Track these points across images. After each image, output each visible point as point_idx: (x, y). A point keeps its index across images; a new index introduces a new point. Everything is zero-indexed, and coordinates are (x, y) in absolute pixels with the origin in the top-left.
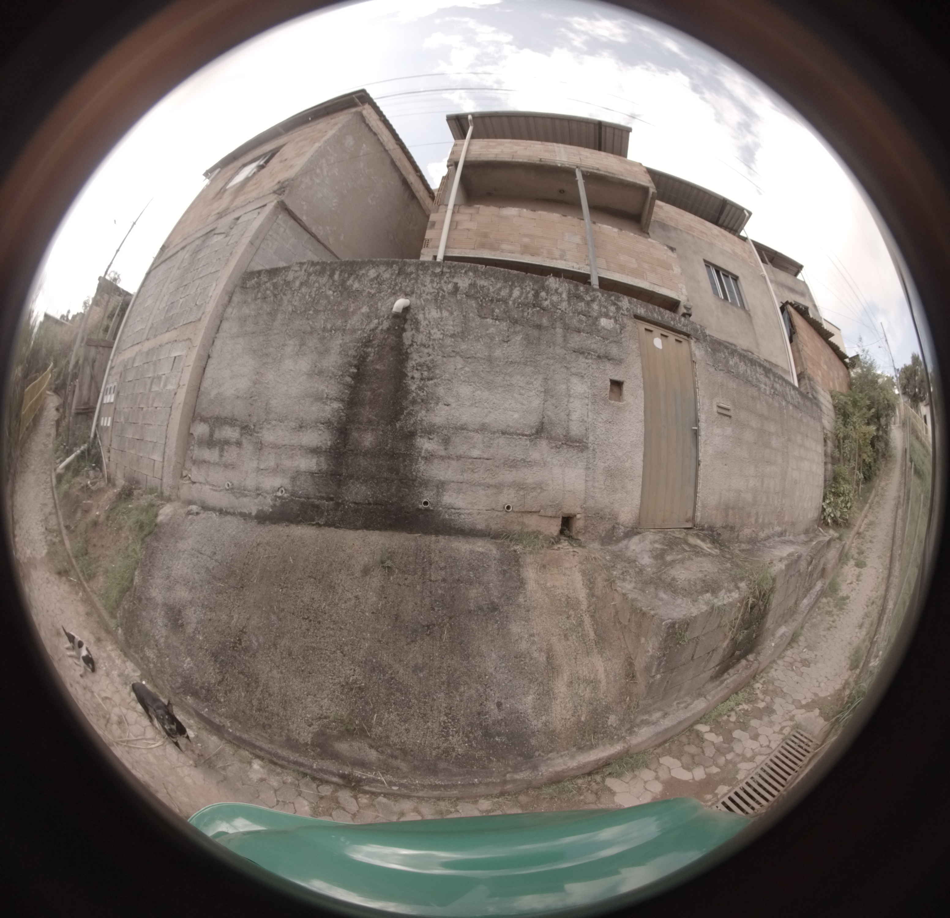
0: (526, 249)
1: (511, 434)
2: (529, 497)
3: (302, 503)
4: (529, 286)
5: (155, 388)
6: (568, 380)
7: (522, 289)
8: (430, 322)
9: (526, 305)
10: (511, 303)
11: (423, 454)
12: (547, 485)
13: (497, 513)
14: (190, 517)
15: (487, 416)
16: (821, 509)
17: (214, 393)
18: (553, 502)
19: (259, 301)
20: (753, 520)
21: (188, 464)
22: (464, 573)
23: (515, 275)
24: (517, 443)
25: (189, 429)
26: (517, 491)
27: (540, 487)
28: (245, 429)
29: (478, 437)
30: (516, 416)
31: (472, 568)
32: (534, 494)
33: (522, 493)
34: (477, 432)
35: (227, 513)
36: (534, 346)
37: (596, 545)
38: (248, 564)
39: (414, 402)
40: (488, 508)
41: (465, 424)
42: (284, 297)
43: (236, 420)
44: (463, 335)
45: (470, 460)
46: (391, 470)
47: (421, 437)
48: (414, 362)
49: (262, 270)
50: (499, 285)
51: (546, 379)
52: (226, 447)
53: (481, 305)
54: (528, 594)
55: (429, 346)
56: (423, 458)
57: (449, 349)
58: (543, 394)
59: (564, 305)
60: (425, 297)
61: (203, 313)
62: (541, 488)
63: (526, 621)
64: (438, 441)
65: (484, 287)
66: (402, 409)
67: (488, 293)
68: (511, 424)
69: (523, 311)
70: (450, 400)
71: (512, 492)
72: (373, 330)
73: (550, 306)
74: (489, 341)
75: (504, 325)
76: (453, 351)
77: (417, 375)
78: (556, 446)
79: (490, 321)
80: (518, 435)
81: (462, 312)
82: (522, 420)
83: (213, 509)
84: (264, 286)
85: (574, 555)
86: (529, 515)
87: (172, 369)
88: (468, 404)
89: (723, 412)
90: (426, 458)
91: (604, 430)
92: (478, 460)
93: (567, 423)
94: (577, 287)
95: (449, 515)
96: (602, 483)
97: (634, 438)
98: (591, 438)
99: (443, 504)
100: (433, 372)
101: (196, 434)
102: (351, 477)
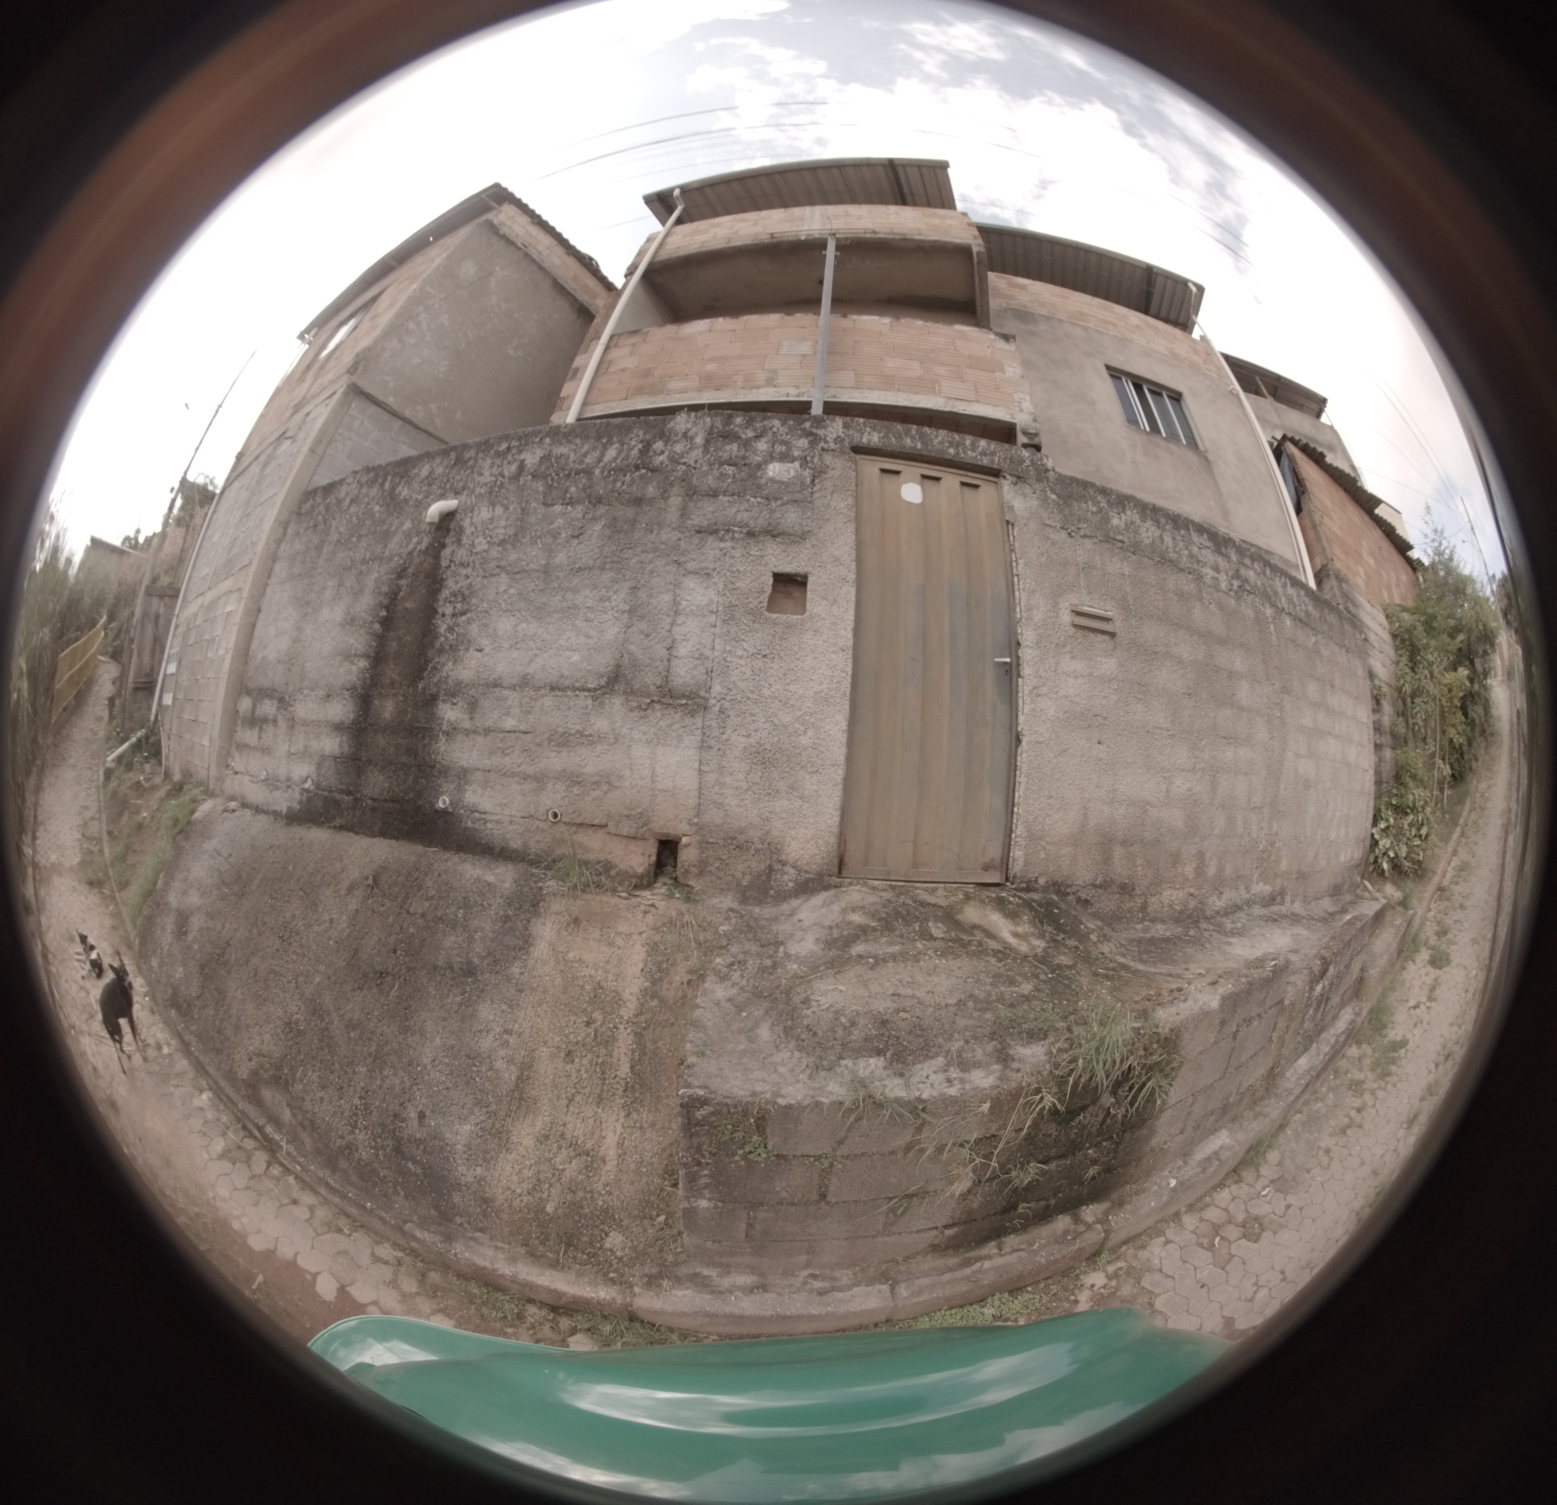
1: (563, 689)
2: (590, 799)
3: (326, 798)
4: (637, 439)
5: (210, 655)
6: (678, 585)
7: (623, 445)
9: (623, 470)
10: (597, 472)
11: (444, 728)
12: (621, 777)
13: (538, 823)
15: (531, 662)
17: (260, 656)
18: (631, 809)
21: (233, 750)
24: (572, 704)
26: (569, 786)
27: (607, 780)
28: (283, 702)
29: (513, 697)
30: (576, 657)
32: (597, 793)
33: (576, 790)
34: (515, 689)
36: (622, 536)
37: (727, 901)
39: (441, 651)
40: (524, 814)
41: (500, 678)
43: (275, 691)
44: (515, 539)
45: (501, 735)
46: (409, 751)
47: (444, 701)
48: (447, 592)
50: (586, 448)
51: (635, 589)
52: (264, 726)
53: (551, 486)
55: (469, 565)
56: (444, 733)
57: (494, 564)
58: (626, 615)
59: (695, 455)
60: (478, 491)
62: (609, 783)
64: (463, 707)
65: (561, 456)
66: (427, 662)
67: (566, 464)
68: (566, 673)
69: (615, 481)
70: (484, 642)
71: (560, 787)
72: (411, 553)
73: (666, 462)
74: (550, 540)
75: (578, 511)
76: (498, 566)
77: (448, 610)
78: (639, 707)
79: (558, 508)
80: (575, 689)
81: (521, 503)
82: (585, 664)
86: (590, 832)
88: (506, 645)
90: (447, 733)
91: (749, 672)
92: (512, 735)
93: (666, 663)
94: (729, 420)
95: (473, 823)
96: (741, 776)
97: (824, 686)
98: (717, 689)
99: (466, 803)
100: (467, 603)
102: (369, 762)
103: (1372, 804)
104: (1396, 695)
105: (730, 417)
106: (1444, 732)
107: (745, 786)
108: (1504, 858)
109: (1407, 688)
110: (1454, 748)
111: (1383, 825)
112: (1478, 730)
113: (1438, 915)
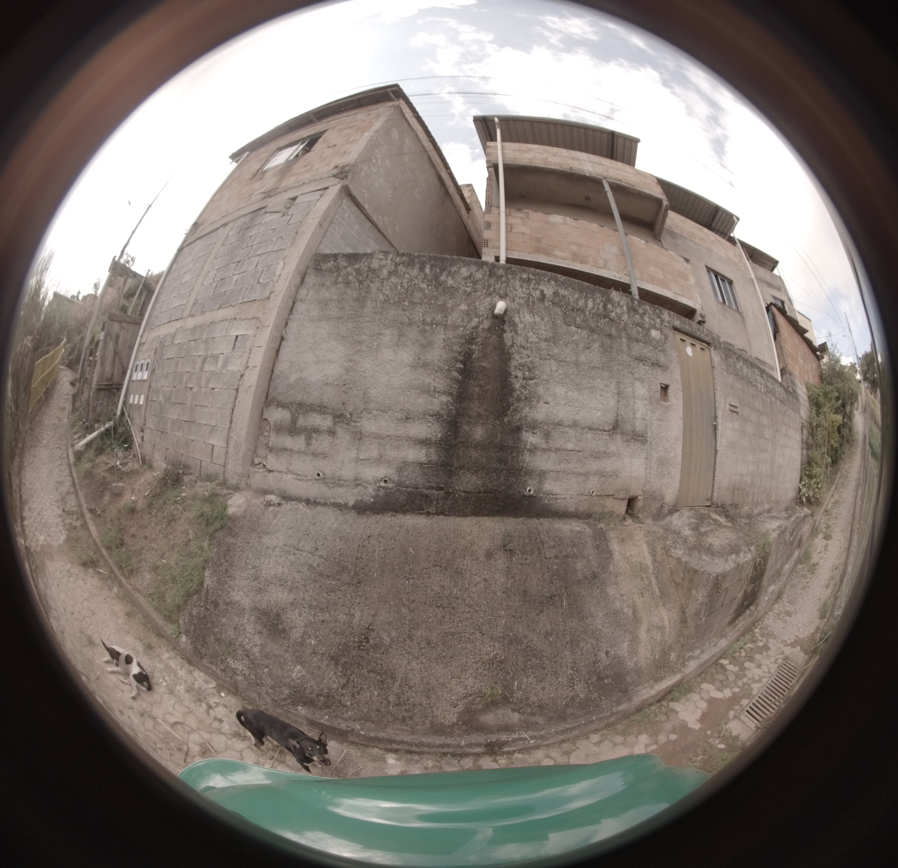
0: (576, 257)
1: (595, 429)
2: (608, 483)
3: (410, 493)
4: (599, 298)
6: (633, 384)
7: (594, 300)
8: (525, 325)
9: (599, 316)
10: (587, 313)
11: (528, 447)
12: (620, 472)
13: (584, 497)
14: (271, 508)
15: (577, 414)
16: (798, 490)
18: (624, 486)
19: (341, 285)
20: (750, 498)
21: (262, 452)
23: (587, 287)
24: (600, 438)
25: (262, 414)
26: (600, 478)
28: (340, 417)
29: (571, 432)
30: (598, 414)
32: (611, 481)
33: (603, 479)
34: (571, 428)
35: (316, 503)
36: (608, 354)
37: (650, 521)
38: (361, 558)
39: (518, 399)
40: (578, 493)
41: (561, 421)
42: (372, 285)
43: (326, 407)
44: (554, 340)
45: (566, 452)
46: (500, 461)
47: (526, 431)
48: (516, 363)
49: (338, 254)
50: (576, 296)
51: (618, 383)
52: (314, 435)
53: (565, 313)
54: (615, 563)
55: (527, 348)
56: (528, 450)
57: (545, 352)
58: (616, 396)
59: (625, 317)
60: (517, 300)
61: (272, 292)
62: (616, 475)
64: (540, 436)
65: (565, 296)
66: (509, 405)
67: (569, 302)
68: (595, 421)
69: (597, 321)
70: (549, 399)
71: (596, 479)
72: (476, 328)
73: (616, 318)
74: (575, 347)
75: (585, 333)
76: (548, 355)
77: (519, 374)
78: (627, 440)
79: (573, 328)
81: (551, 318)
82: (603, 418)
83: (298, 500)
84: (344, 271)
85: (640, 530)
86: (607, 498)
87: (234, 348)
88: (563, 402)
89: (733, 410)
90: (530, 451)
91: (657, 427)
92: (572, 452)
93: (633, 420)
95: (548, 500)
96: (655, 470)
97: (676, 433)
98: (649, 433)
99: (544, 490)
100: (533, 373)
101: (271, 420)
102: (462, 467)
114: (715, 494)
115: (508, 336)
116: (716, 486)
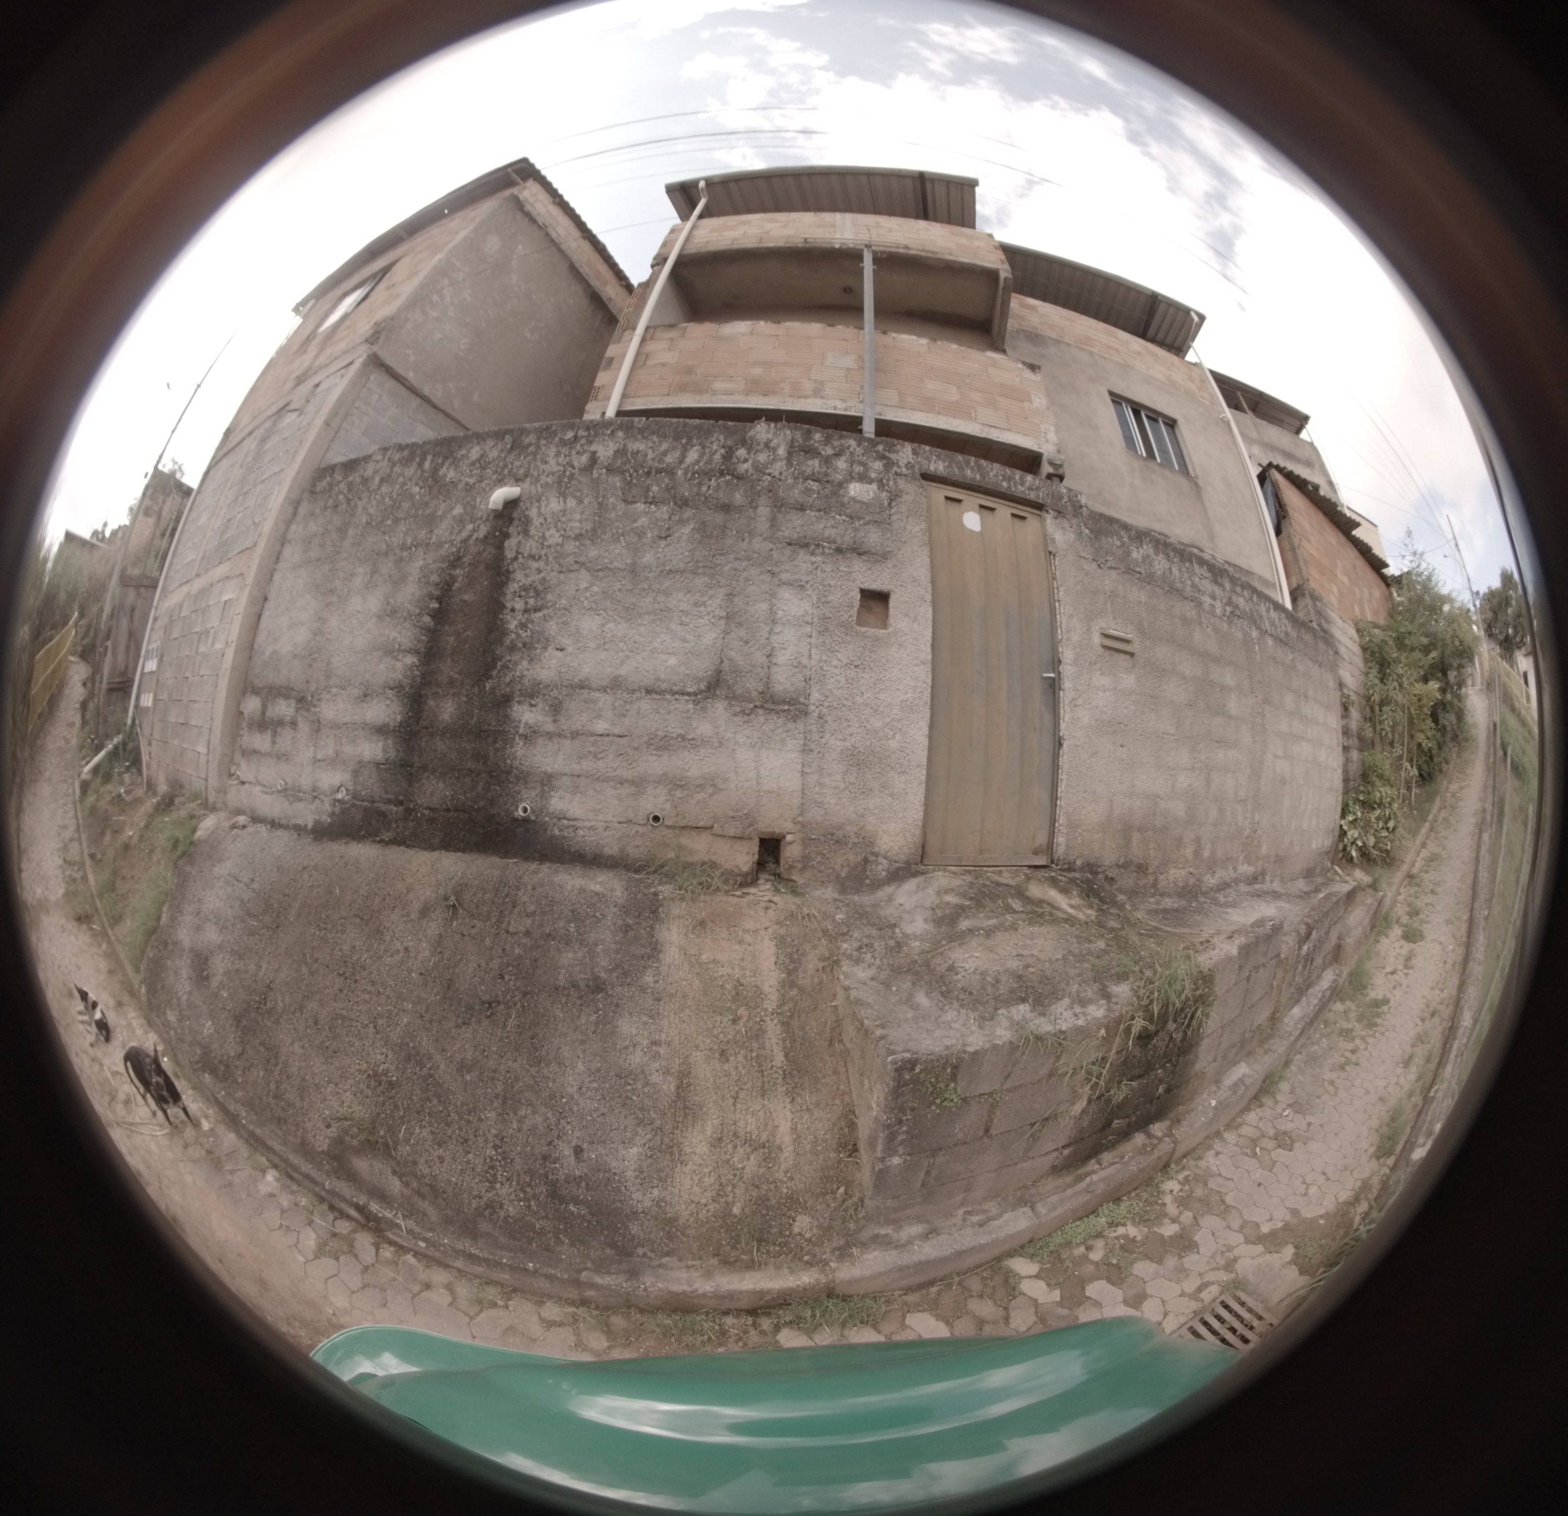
0: (754, 386)
1: (662, 692)
2: (694, 802)
3: (366, 810)
4: (717, 443)
5: (203, 649)
6: (773, 595)
7: (704, 447)
8: (546, 519)
9: (707, 474)
10: (680, 473)
11: (521, 731)
12: (726, 780)
13: (637, 828)
14: (234, 831)
15: (622, 663)
16: (1337, 833)
17: (269, 650)
18: (737, 811)
19: (329, 511)
21: (238, 757)
22: (561, 924)
23: (695, 427)
24: (672, 707)
25: (239, 705)
26: (671, 790)
27: (711, 783)
28: (303, 702)
29: (604, 700)
30: (672, 661)
31: (576, 917)
32: (701, 796)
33: (679, 793)
34: (605, 691)
35: (279, 826)
36: (713, 541)
37: (829, 893)
39: (512, 648)
40: (621, 819)
41: (587, 679)
42: (359, 503)
43: (292, 689)
44: (593, 535)
45: (592, 739)
46: (477, 756)
47: (519, 702)
48: (516, 585)
49: (337, 464)
50: (664, 446)
51: (730, 596)
52: (279, 730)
53: (630, 482)
54: (664, 970)
55: (540, 558)
56: (521, 736)
57: (570, 559)
58: (723, 622)
59: (779, 467)
60: (543, 479)
61: (260, 535)
62: (714, 786)
63: (651, 1017)
64: (544, 709)
65: (638, 452)
66: (495, 660)
67: (644, 462)
68: (662, 676)
69: (700, 484)
70: (566, 641)
71: (662, 791)
72: (465, 540)
73: (751, 471)
74: (634, 539)
75: (663, 512)
76: (576, 562)
77: (519, 605)
78: (743, 712)
79: (640, 506)
80: (673, 693)
81: (597, 498)
82: (683, 668)
83: (264, 821)
84: (336, 488)
85: (767, 908)
86: (694, 834)
88: (592, 645)
89: (1118, 646)
90: (525, 737)
91: (843, 681)
92: (605, 739)
93: (766, 669)
94: (808, 435)
95: (561, 830)
96: (839, 777)
97: (909, 695)
98: (815, 696)
99: (551, 811)
100: (542, 599)
101: (246, 712)
102: (425, 768)
103: (1340, 799)
104: (1364, 702)
105: (809, 432)
106: (1412, 737)
107: (842, 785)
108: (1478, 853)
109: (1376, 698)
110: (1423, 751)
111: (1351, 818)
112: (1449, 736)
113: (1409, 899)
114: (1060, 839)
115: (510, 545)
116: (1062, 820)
